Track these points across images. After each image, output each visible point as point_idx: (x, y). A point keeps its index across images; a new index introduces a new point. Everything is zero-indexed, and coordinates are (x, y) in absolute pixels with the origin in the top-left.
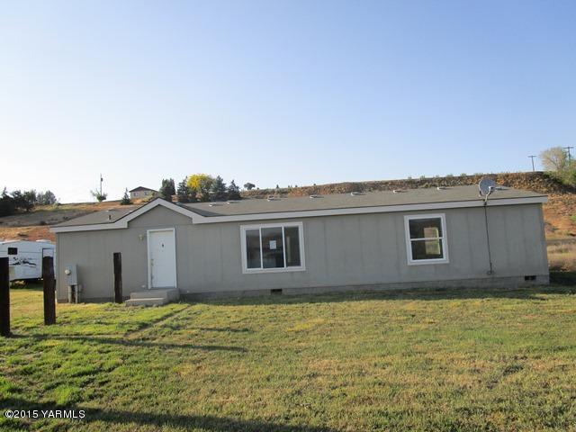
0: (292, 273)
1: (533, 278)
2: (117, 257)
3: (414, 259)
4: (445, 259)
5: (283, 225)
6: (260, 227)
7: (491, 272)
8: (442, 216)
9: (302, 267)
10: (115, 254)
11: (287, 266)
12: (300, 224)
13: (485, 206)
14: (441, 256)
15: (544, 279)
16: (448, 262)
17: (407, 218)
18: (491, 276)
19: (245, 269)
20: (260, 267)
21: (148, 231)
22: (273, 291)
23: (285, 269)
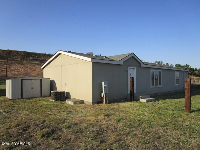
3: (176, 84)
4: (179, 84)
5: (158, 71)
9: (161, 86)
12: (161, 71)
17: (175, 72)
19: (151, 86)
20: (154, 85)
21: (128, 67)
22: (156, 94)
23: (158, 86)
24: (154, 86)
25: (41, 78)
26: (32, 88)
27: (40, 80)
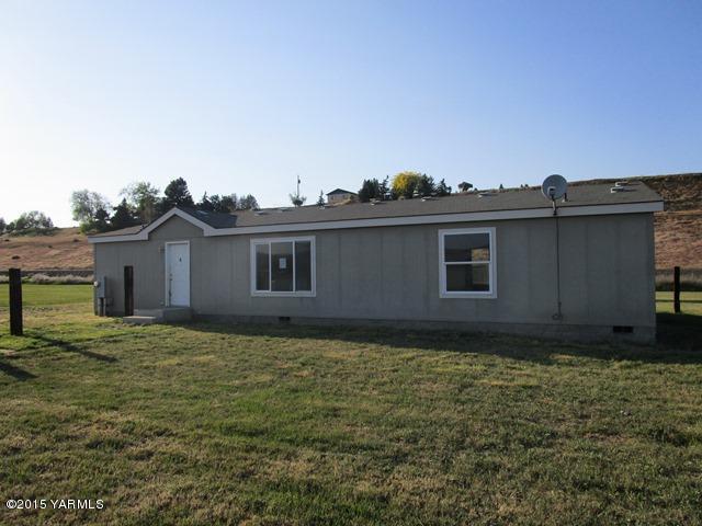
0: (302, 298)
1: (629, 329)
3: (448, 290)
4: (491, 293)
5: (294, 239)
6: (269, 241)
7: (560, 316)
8: (491, 231)
9: (313, 293)
10: (126, 267)
11: (296, 289)
12: (311, 239)
13: (556, 217)
14: (486, 288)
15: (646, 332)
16: (495, 297)
17: (442, 233)
18: (558, 322)
19: (254, 292)
20: (268, 289)
21: (167, 243)
22: (281, 318)
23: (294, 293)
24: (268, 293)
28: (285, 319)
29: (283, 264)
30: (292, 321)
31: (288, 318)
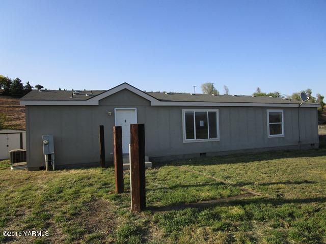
0: (213, 142)
1: (314, 145)
2: (102, 128)
3: (270, 134)
5: (208, 111)
6: (194, 111)
7: (300, 142)
8: (282, 111)
9: (218, 139)
10: (100, 126)
11: (210, 137)
12: (217, 111)
13: (299, 107)
15: (317, 145)
16: (284, 136)
17: (268, 111)
18: (300, 144)
19: (185, 140)
20: (194, 138)
21: (115, 109)
22: (201, 154)
23: (209, 140)
24: (195, 140)
25: (21, 131)
26: (8, 146)
27: (19, 134)
28: (203, 154)
29: (202, 124)
30: (207, 155)
31: (205, 154)
